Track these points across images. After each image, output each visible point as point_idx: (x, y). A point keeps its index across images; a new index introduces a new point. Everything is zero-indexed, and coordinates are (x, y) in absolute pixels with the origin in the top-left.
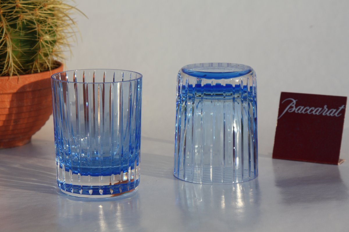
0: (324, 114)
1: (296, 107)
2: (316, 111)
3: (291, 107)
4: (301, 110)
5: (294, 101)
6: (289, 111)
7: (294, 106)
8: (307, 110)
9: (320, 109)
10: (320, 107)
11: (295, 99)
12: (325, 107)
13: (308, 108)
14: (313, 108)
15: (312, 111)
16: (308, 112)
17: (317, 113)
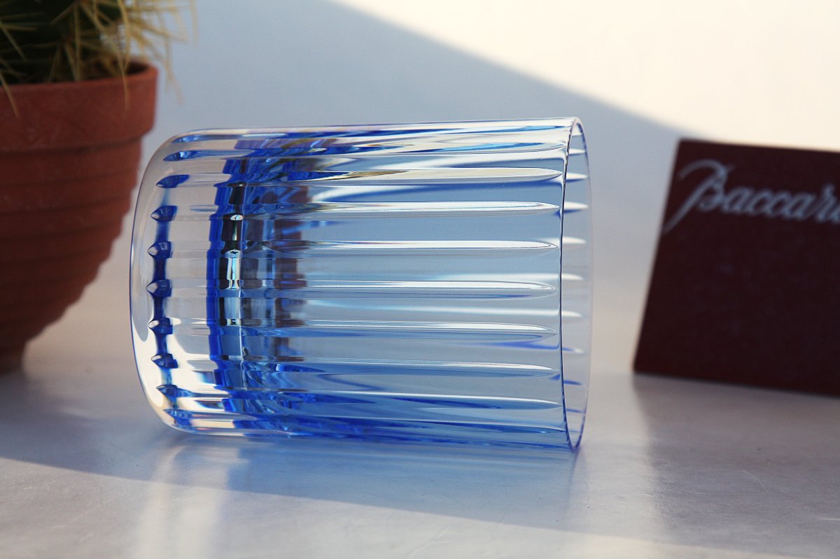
0: (821, 217)
1: (728, 188)
2: (794, 206)
3: (710, 193)
4: (744, 201)
5: (722, 172)
6: (702, 205)
7: (719, 187)
8: (761, 203)
9: (809, 199)
11: (724, 163)
12: (828, 192)
13: (765, 194)
14: (784, 196)
15: (780, 205)
16: (768, 209)
17: (799, 214)
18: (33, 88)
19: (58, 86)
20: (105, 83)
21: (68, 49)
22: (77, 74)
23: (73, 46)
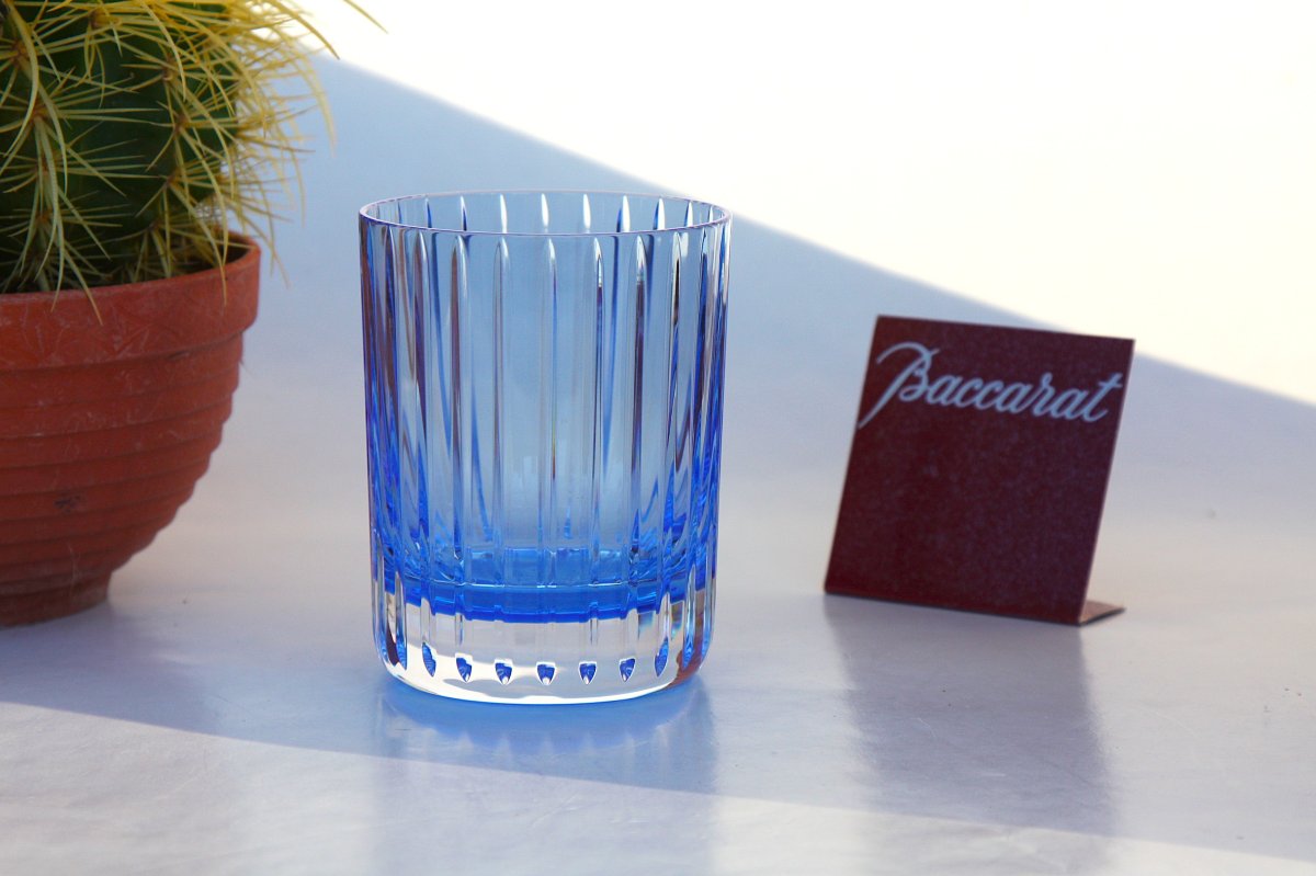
0: (1037, 411)
1: (933, 377)
2: (1006, 397)
3: (913, 380)
4: (951, 391)
5: (927, 356)
6: (902, 397)
7: (923, 373)
8: (971, 393)
9: (1025, 389)
10: (1025, 382)
11: (929, 348)
12: (1046, 379)
13: (976, 383)
14: (997, 385)
15: (992, 395)
16: (977, 400)
17: (1012, 407)
18: (117, 290)
19: (147, 285)
20: (201, 277)
21: (157, 239)
22: (168, 269)
23: (163, 233)
